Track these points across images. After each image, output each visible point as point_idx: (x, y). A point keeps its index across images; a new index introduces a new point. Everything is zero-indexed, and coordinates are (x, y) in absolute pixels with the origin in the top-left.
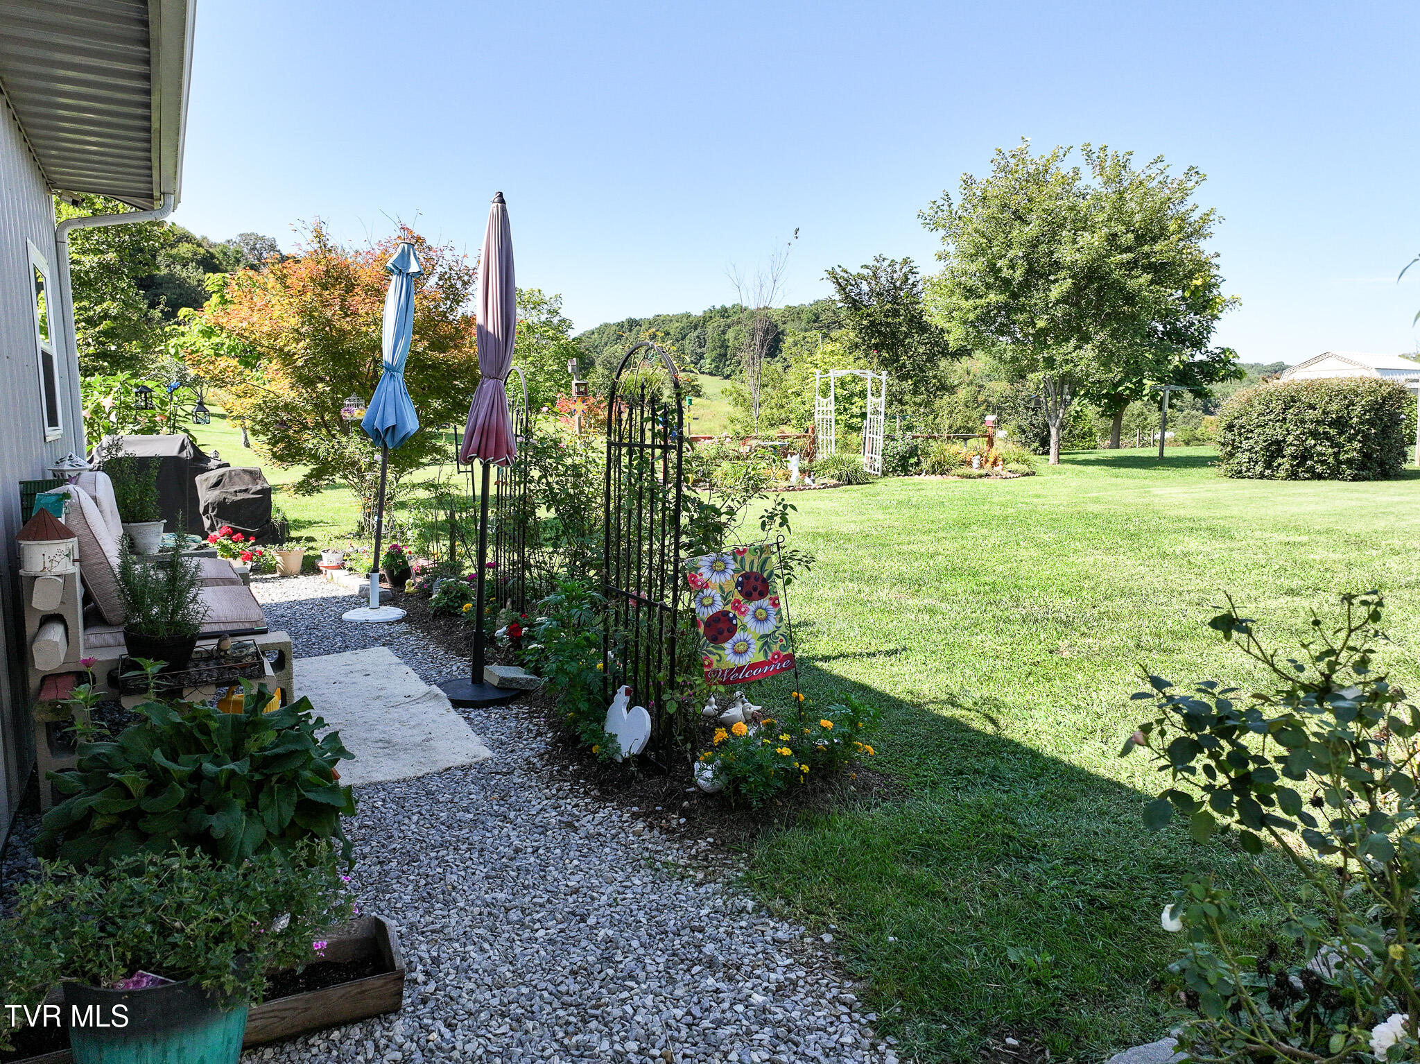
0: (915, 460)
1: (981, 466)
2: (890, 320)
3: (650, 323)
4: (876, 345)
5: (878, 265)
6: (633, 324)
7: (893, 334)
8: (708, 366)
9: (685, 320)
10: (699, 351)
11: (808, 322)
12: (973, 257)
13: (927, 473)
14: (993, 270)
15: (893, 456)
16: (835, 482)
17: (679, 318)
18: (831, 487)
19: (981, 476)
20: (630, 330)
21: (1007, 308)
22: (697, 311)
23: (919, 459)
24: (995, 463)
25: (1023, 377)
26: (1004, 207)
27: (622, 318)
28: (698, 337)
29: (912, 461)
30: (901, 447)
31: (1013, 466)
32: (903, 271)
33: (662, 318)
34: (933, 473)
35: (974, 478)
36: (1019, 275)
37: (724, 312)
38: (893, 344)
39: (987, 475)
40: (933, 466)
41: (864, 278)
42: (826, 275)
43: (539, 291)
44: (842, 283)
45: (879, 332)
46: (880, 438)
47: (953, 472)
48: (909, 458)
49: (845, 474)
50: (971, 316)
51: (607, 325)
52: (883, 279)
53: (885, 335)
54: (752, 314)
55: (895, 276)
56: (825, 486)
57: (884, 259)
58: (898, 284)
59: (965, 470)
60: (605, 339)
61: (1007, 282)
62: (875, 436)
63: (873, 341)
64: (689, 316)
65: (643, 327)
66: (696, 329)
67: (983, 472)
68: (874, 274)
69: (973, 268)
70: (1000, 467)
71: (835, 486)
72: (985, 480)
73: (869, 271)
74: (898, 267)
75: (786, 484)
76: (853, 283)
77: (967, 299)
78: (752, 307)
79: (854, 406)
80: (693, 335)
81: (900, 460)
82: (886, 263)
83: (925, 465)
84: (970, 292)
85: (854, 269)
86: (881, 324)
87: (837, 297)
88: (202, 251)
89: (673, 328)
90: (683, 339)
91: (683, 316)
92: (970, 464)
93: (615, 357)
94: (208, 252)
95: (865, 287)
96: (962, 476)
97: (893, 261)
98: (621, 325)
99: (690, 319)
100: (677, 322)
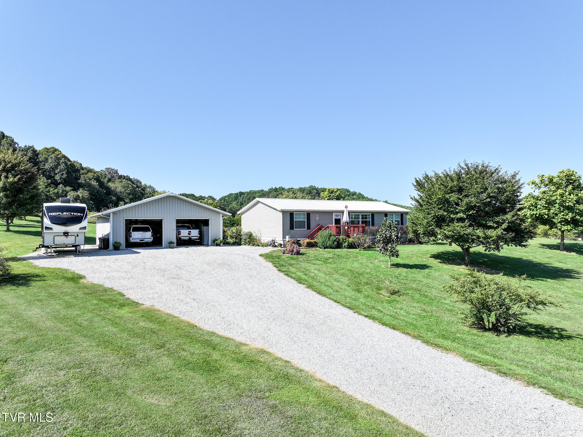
6: (241, 193)
20: (240, 196)
27: (237, 191)
33: (252, 192)
51: (231, 194)
60: (230, 199)
88: (95, 175)
91: (261, 191)
93: (234, 208)
94: (97, 175)
98: (237, 194)
99: (263, 192)
100: (258, 193)
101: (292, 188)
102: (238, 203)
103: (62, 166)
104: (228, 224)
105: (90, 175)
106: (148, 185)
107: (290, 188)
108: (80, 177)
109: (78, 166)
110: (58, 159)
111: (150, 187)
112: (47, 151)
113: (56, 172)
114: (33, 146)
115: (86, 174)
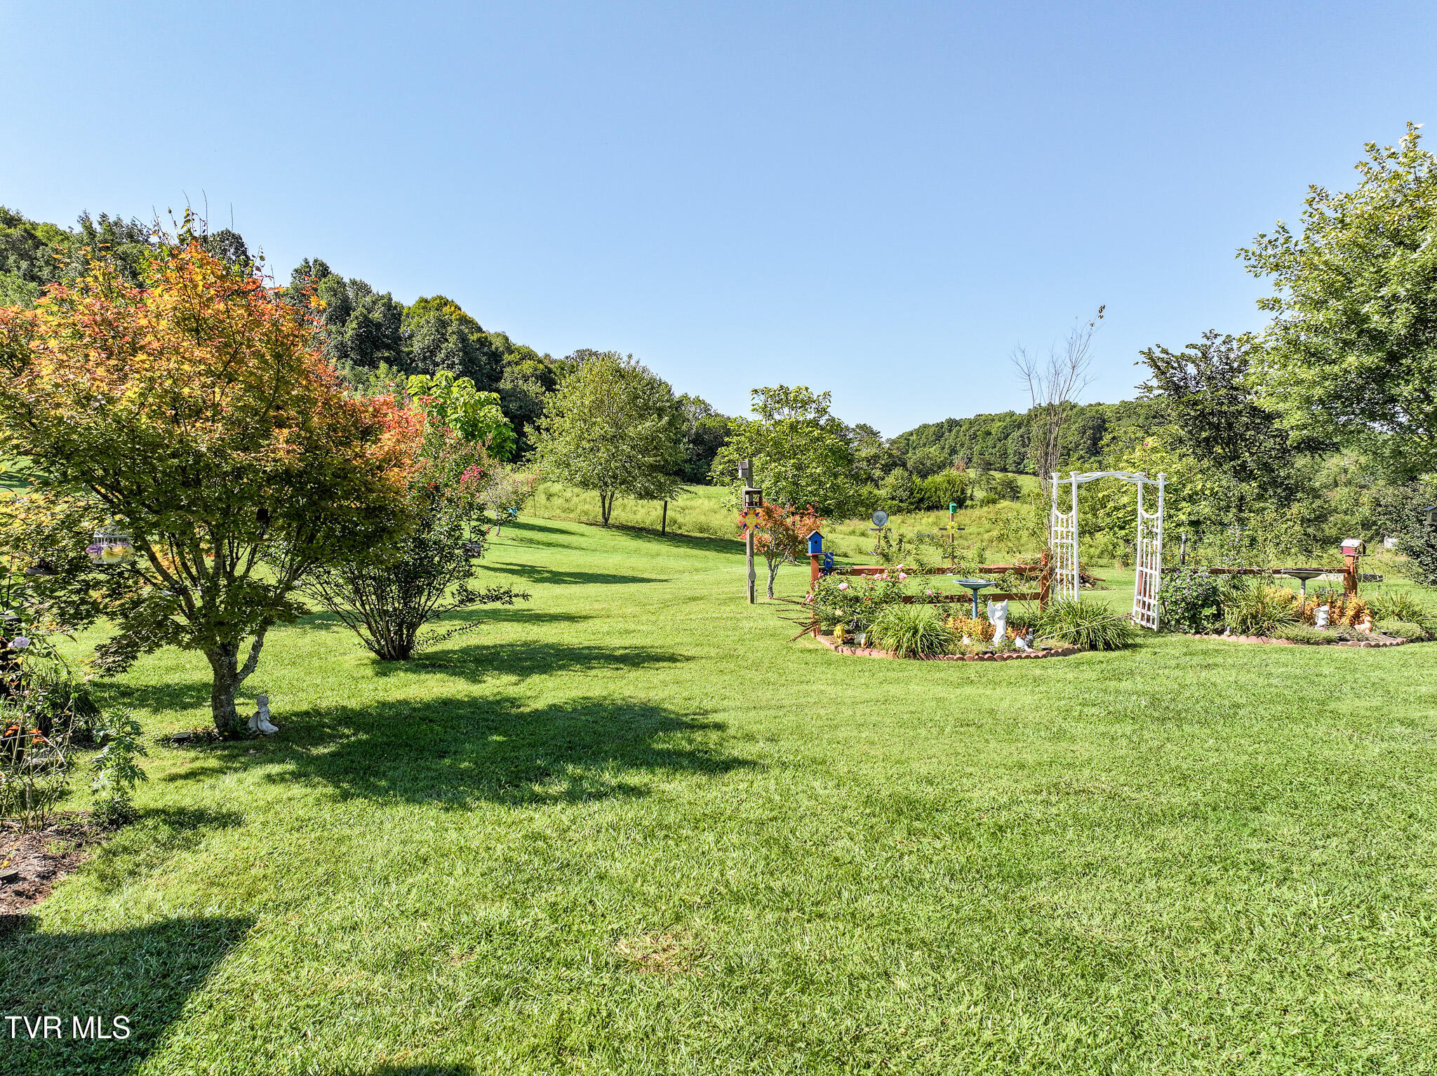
0: (1214, 610)
1: (1332, 623)
2: (1225, 408)
3: (971, 423)
4: (1207, 440)
5: (1209, 343)
6: (953, 424)
7: (1230, 426)
8: (1032, 466)
9: (1008, 419)
10: (1023, 450)
11: (1147, 418)
12: (1319, 304)
13: (1233, 632)
14: (1355, 319)
15: (1176, 603)
16: (1066, 645)
17: (1001, 418)
18: (1057, 654)
19: (1329, 641)
20: (950, 431)
21: (1378, 377)
22: (1022, 409)
23: (1219, 609)
24: (1357, 618)
25: (1414, 479)
26: (1374, 230)
27: (942, 418)
28: (1021, 436)
29: (1207, 611)
30: (1187, 586)
31: (1392, 624)
32: (1243, 349)
33: (983, 418)
34: (1244, 632)
35: (1317, 643)
36: (1400, 323)
37: (1050, 410)
38: (1230, 438)
39: (1342, 639)
40: (1244, 621)
41: (1190, 359)
42: (1142, 358)
43: (807, 389)
44: (1161, 364)
45: (1209, 423)
46: (1156, 574)
47: (1278, 633)
48: (1203, 606)
49: (1084, 633)
50: (1318, 392)
51: (925, 426)
52: (1215, 359)
53: (1217, 427)
54: (1082, 411)
55: (1232, 356)
56: (1049, 652)
57: (1216, 336)
58: (1235, 365)
59: (1302, 630)
60: (924, 440)
61: (1378, 338)
62: (1149, 571)
63: (1204, 435)
64: (1012, 414)
65: (964, 428)
66: (1019, 428)
67: (1333, 633)
68: (1204, 355)
69: (1320, 317)
70: (1367, 625)
71: (1066, 653)
72: (1337, 648)
73: (1196, 351)
74: (1235, 345)
75: (981, 647)
76: (1176, 365)
77: (1310, 365)
78: (1083, 403)
79: (1179, 513)
80: (1016, 434)
81: (1187, 610)
82: (1218, 341)
83: (1231, 618)
84: (1314, 356)
85: (1177, 351)
86: (1212, 413)
87: (1155, 383)
88: (541, 366)
89: (995, 428)
90: (1006, 438)
91: (1006, 415)
92: (1311, 620)
93: (929, 458)
94: (546, 367)
95: (1191, 370)
96: (1295, 640)
97: (1228, 336)
98: (940, 426)
99: (1014, 418)
100: (1000, 421)
101: (1100, 404)
102: (943, 448)
103: (452, 343)
104: (901, 501)
105: (527, 366)
106: (692, 396)
107: (1093, 403)
108: (502, 372)
109: (497, 343)
110: (443, 324)
111: (698, 401)
112: (423, 308)
113: (438, 359)
114: (390, 294)
115: (517, 364)
